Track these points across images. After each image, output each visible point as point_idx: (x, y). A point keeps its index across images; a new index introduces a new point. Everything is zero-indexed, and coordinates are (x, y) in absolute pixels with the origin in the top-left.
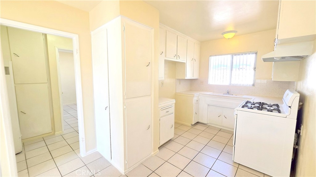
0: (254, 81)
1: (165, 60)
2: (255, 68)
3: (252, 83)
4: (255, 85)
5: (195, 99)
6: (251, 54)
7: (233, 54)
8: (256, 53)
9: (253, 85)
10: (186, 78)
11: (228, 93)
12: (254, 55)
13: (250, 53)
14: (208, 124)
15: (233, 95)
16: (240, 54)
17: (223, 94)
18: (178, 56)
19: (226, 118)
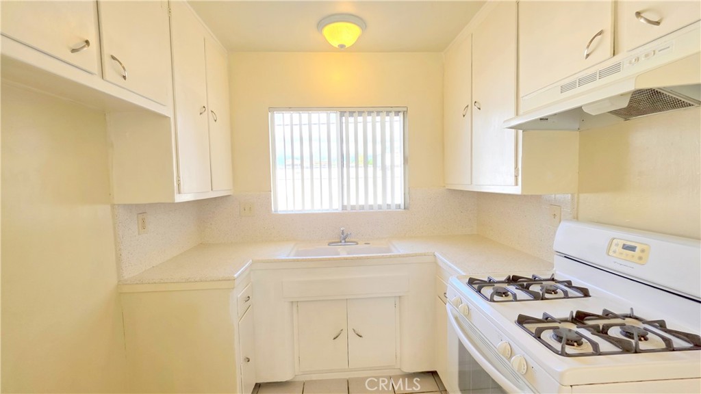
0: (406, 194)
8: (404, 113)
9: (405, 206)
10: (178, 199)
11: (344, 239)
12: (397, 119)
15: (357, 244)
16: (355, 112)
17: (329, 245)
18: (113, 58)
19: (361, 336)
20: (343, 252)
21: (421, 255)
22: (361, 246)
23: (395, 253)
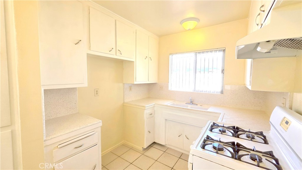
0: (223, 87)
1: (87, 54)
2: (223, 71)
3: (219, 90)
4: (224, 93)
5: (147, 112)
6: (218, 51)
7: (198, 52)
8: (224, 51)
9: (222, 92)
10: (135, 83)
11: (192, 103)
12: (221, 53)
13: (216, 50)
14: (167, 146)
15: (197, 105)
16: (204, 52)
17: (186, 104)
18: (119, 50)
19: (188, 139)
20: (190, 107)
21: (214, 113)
22: (199, 106)
23: (209, 110)
